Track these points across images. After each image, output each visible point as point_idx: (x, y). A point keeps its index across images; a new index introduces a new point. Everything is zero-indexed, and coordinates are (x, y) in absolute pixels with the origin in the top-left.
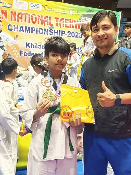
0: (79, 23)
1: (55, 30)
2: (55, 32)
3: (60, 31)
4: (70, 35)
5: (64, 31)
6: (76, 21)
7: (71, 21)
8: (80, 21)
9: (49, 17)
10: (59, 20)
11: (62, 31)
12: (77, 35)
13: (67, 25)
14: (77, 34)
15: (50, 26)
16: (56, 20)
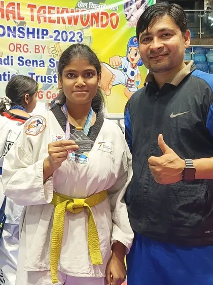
0: (75, 14)
1: (28, 29)
2: (28, 33)
3: (38, 30)
4: (58, 38)
5: (47, 31)
6: (69, 10)
7: (60, 10)
8: (78, 11)
9: (16, 5)
10: (36, 10)
11: (43, 30)
12: (73, 37)
13: (52, 19)
14: (72, 34)
15: (19, 21)
16: (30, 9)
